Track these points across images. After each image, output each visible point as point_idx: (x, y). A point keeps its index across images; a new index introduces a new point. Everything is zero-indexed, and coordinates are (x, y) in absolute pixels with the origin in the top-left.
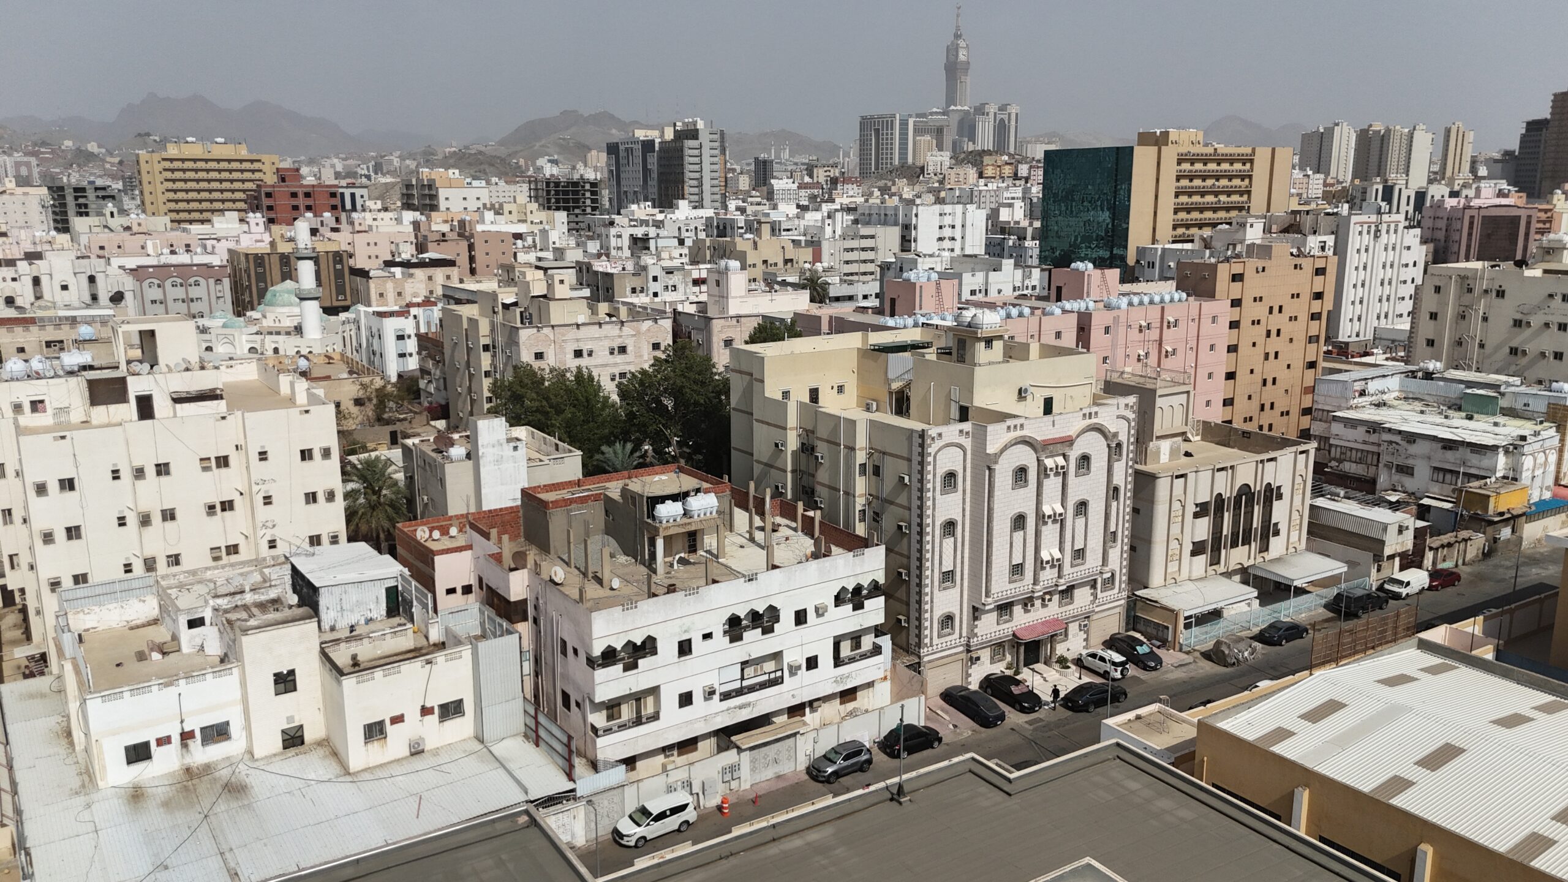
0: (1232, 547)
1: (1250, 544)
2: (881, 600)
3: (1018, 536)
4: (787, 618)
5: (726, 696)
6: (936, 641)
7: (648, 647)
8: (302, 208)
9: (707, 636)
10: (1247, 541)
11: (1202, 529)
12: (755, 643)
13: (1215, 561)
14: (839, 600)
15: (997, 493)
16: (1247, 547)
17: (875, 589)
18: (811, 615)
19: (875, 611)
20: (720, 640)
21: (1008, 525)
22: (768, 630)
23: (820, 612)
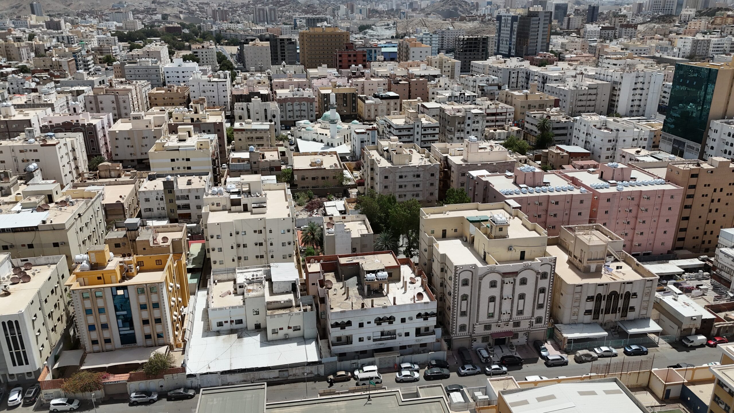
0: (605, 313)
1: (616, 313)
2: (435, 318)
3: (492, 304)
4: (398, 320)
5: (375, 340)
6: (458, 332)
7: (349, 323)
8: (352, 61)
9: (369, 323)
10: (614, 312)
11: (590, 306)
12: (386, 327)
13: (596, 317)
14: (419, 316)
15: (482, 289)
16: (614, 314)
17: (432, 315)
18: (407, 320)
19: (432, 321)
20: (373, 323)
21: (487, 300)
22: (391, 323)
23: (411, 319)
